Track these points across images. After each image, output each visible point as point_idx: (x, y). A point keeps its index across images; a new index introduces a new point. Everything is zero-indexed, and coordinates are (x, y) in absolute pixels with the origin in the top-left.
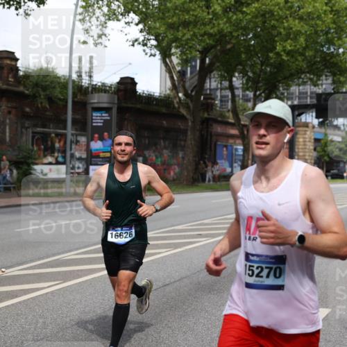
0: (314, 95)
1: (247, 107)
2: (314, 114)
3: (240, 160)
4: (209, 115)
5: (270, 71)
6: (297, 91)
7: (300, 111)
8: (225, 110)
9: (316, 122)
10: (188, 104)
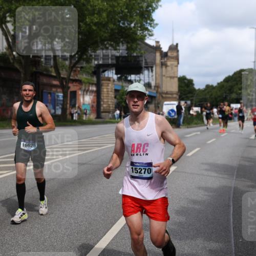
0: (114, 57)
1: (65, 64)
2: (114, 72)
3: (61, 104)
4: (36, 69)
6: (102, 54)
8: (49, 66)
9: (115, 77)
10: (20, 60)
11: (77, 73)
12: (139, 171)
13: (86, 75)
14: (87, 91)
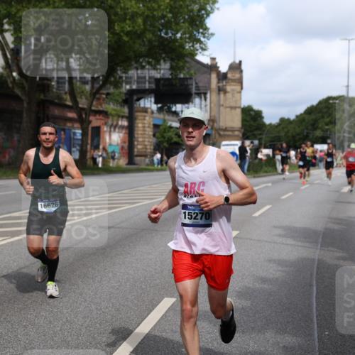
0: (153, 80)
1: (85, 89)
2: (153, 100)
3: (78, 145)
4: (45, 96)
5: (108, 54)
6: (136, 75)
7: (139, 96)
8: (62, 92)
9: (154, 107)
10: (22, 84)
11: (102, 101)
12: (194, 216)
13: (114, 105)
14: (115, 127)
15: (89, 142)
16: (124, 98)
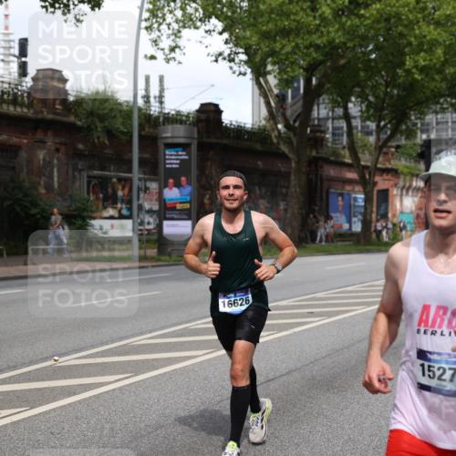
1: (368, 141)
3: (361, 213)
4: (317, 153)
5: (398, 95)
6: (434, 121)
7: (439, 148)
8: (340, 146)
10: (289, 138)
11: (390, 156)
13: (406, 160)
14: (408, 190)
15: (375, 209)
16: (419, 151)
